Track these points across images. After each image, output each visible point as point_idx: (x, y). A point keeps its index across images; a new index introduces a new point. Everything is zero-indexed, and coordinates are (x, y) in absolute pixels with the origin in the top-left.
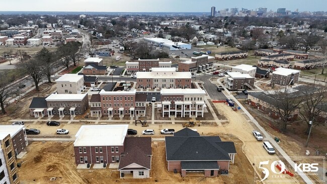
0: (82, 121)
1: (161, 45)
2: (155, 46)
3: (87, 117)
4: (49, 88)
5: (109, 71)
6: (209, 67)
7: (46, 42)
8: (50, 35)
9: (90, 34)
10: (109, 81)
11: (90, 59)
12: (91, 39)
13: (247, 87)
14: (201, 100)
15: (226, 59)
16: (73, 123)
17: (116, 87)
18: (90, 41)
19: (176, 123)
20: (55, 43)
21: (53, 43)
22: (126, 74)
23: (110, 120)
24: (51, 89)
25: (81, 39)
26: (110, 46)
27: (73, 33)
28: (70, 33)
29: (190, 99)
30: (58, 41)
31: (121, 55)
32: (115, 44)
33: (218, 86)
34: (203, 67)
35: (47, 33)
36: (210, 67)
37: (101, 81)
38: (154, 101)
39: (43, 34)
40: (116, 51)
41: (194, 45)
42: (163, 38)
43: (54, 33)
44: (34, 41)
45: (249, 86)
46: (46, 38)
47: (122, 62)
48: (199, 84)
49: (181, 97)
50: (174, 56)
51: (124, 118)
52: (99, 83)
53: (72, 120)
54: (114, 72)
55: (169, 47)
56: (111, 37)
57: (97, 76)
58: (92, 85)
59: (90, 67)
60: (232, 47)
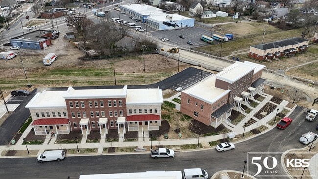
1: (144, 20)
2: (135, 20)
15: (272, 58)
31: (65, 44)
41: (198, 19)
42: (149, 4)
55: (157, 25)
60: (260, 22)
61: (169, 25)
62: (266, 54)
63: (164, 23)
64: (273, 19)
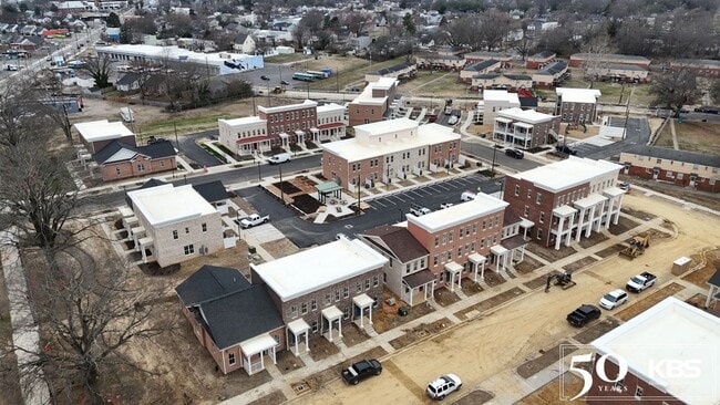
0: (407, 327)
3: (407, 312)
16: (398, 344)
17: (287, 200)
19: (600, 255)
33: (491, 146)
45: (554, 135)
49: (585, 188)
51: (487, 282)
53: (380, 337)
54: (187, 156)
55: (215, 68)
59: (123, 154)
61: (232, 66)
63: (226, 63)
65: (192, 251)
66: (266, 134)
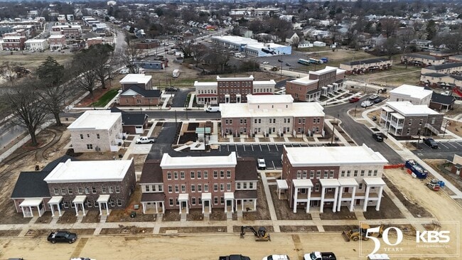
0: (125, 224)
1: (242, 48)
2: (231, 49)
3: (135, 216)
4: (57, 138)
5: (164, 99)
6: (338, 89)
7: (56, 46)
8: (63, 33)
9: (125, 31)
10: (167, 120)
11: (130, 78)
12: (127, 40)
13: (429, 131)
14: (375, 175)
15: (358, 72)
16: (105, 232)
17: (181, 134)
18: (126, 43)
19: (327, 228)
20: (71, 46)
21: (66, 46)
22: (195, 104)
23: (184, 223)
24: (62, 141)
25: (111, 38)
26: (160, 51)
27: (98, 30)
28: (94, 29)
29: (352, 173)
30: (74, 42)
31: (179, 66)
32: (166, 48)
33: (370, 128)
34: (329, 88)
35: (57, 30)
36: (340, 88)
37: (153, 120)
38: (264, 168)
39: (51, 32)
40: (171, 59)
41: (295, 48)
42: (241, 36)
43: (70, 30)
44: (36, 43)
45: (432, 129)
46: (56, 39)
47: (184, 81)
48: (332, 124)
49: (333, 171)
50: (269, 68)
51: (212, 217)
52: (150, 125)
53: (104, 224)
54: (174, 100)
55: (255, 52)
56: (159, 35)
57: (144, 109)
58: (138, 131)
59: (130, 93)
60: (357, 50)
61: (267, 52)
62: (353, 69)
63: (263, 50)
64: (370, 48)
65: (92, 148)
66: (217, 94)
